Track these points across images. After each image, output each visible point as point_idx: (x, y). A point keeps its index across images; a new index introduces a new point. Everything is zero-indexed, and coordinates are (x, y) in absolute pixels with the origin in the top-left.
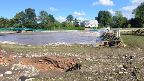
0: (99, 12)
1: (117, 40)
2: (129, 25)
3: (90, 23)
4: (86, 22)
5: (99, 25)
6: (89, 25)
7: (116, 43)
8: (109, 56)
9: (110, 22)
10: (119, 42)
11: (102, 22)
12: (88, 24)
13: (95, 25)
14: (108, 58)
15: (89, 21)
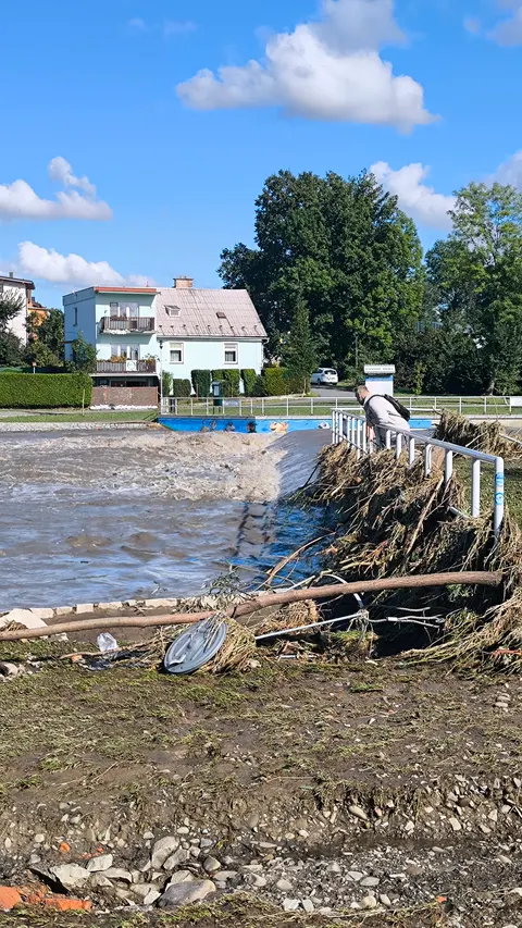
0: (273, 184)
1: (477, 565)
3: (164, 324)
4: (102, 311)
5: (270, 349)
6: (145, 351)
7: (460, 603)
8: (370, 804)
9: (394, 317)
10: (496, 594)
11: (303, 315)
12: (140, 331)
13: (221, 347)
14: (365, 841)
15: (146, 297)
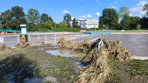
2: (139, 26)
3: (88, 23)
6: (86, 26)
15: (86, 21)
